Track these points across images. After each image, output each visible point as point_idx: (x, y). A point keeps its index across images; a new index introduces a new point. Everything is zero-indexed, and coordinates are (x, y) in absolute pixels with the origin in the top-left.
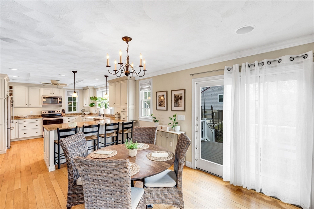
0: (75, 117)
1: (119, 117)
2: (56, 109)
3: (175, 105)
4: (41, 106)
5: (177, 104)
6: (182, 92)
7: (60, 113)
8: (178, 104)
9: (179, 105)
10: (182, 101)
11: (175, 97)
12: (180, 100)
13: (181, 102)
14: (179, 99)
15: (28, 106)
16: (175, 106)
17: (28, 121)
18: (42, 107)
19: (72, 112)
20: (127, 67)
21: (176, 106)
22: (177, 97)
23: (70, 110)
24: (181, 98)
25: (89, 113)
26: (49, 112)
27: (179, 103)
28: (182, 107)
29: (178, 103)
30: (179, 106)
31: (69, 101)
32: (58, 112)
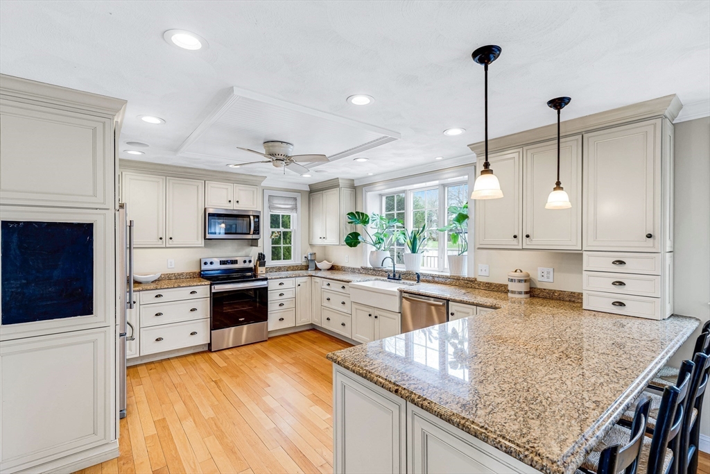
0: (299, 280)
1: (526, 293)
2: (240, 254)
4: (201, 242)
7: (252, 265)
15: (165, 242)
17: (168, 294)
18: (206, 246)
19: (281, 263)
23: (276, 255)
25: (329, 267)
26: (222, 263)
31: (271, 227)
32: (245, 262)
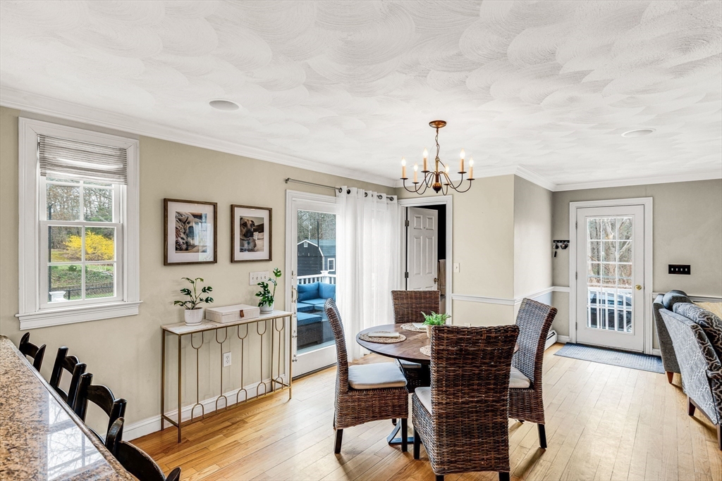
3: (242, 245)
5: (249, 243)
6: (265, 214)
8: (252, 244)
9: (255, 246)
10: (263, 235)
11: (243, 224)
12: (256, 235)
13: (261, 240)
14: (255, 230)
16: (242, 250)
20: (437, 176)
21: (245, 250)
22: (249, 225)
24: (260, 229)
27: (254, 240)
28: (263, 250)
29: (251, 241)
30: (256, 248)
